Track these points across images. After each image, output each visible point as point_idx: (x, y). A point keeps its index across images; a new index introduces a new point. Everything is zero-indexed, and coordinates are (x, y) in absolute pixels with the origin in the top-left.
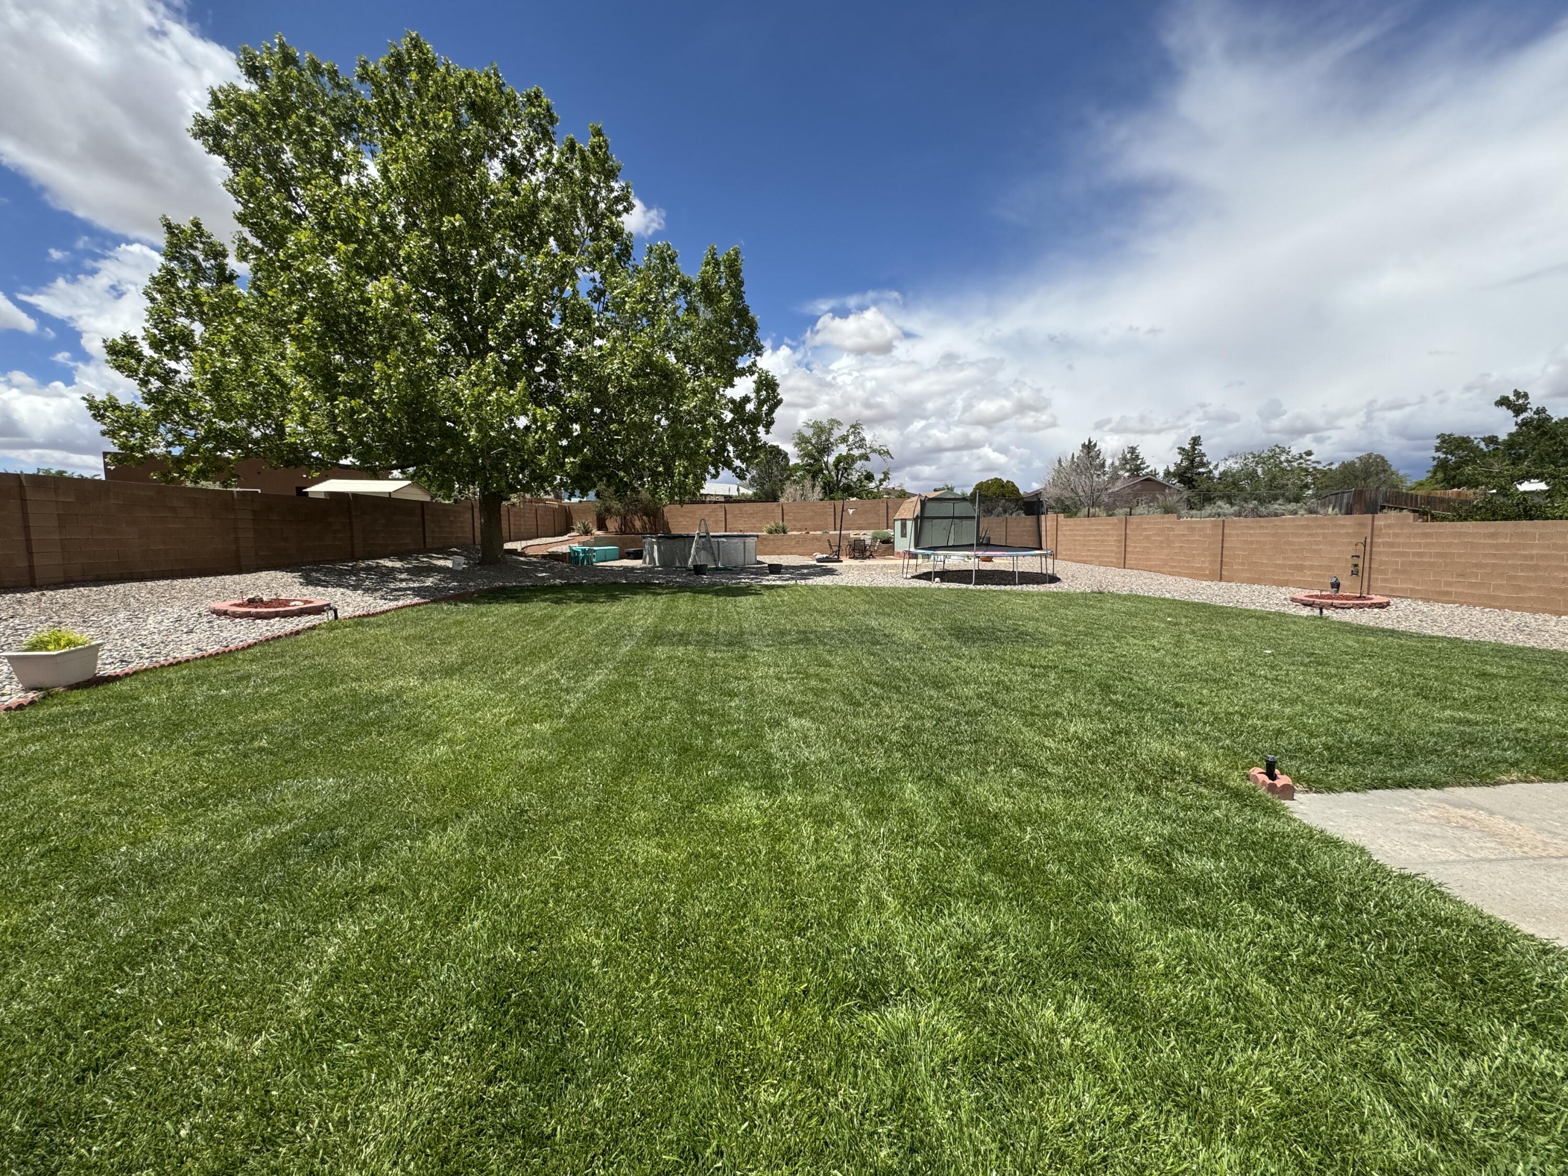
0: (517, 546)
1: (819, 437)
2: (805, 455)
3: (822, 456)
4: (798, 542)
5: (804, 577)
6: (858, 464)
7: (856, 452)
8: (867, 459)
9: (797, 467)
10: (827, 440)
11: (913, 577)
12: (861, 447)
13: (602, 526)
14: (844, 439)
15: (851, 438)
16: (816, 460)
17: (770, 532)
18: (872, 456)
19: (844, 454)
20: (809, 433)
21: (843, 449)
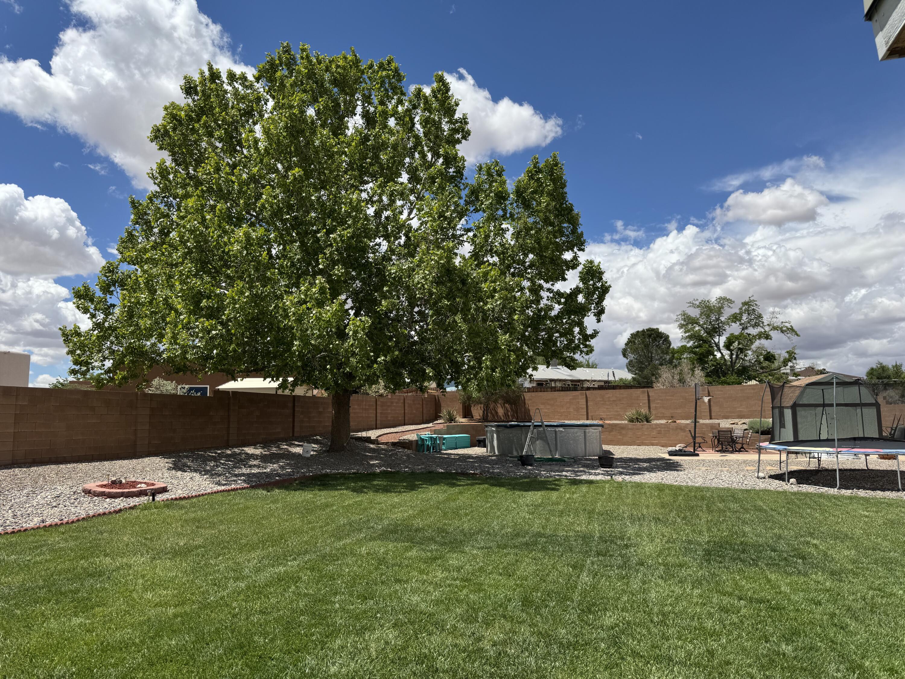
0: (373, 434)
1: (708, 316)
2: (690, 338)
3: (712, 336)
4: (659, 432)
5: (638, 471)
6: (757, 343)
7: (753, 331)
8: (767, 337)
9: (683, 349)
10: (718, 319)
11: (771, 477)
12: (756, 325)
13: (467, 414)
14: (735, 318)
15: (745, 317)
16: (705, 341)
17: (631, 420)
18: (773, 334)
19: (737, 333)
20: (695, 313)
21: (735, 329)
